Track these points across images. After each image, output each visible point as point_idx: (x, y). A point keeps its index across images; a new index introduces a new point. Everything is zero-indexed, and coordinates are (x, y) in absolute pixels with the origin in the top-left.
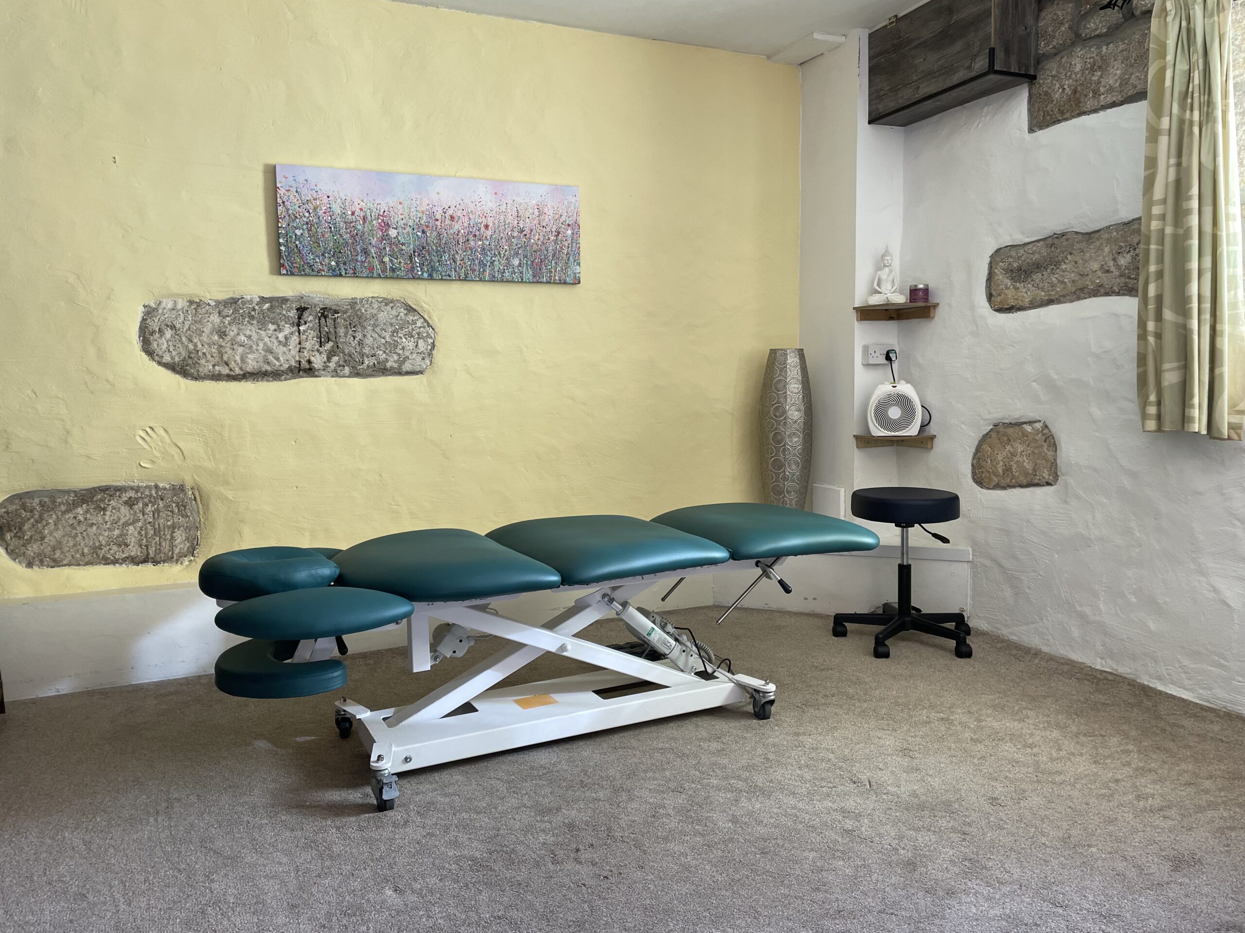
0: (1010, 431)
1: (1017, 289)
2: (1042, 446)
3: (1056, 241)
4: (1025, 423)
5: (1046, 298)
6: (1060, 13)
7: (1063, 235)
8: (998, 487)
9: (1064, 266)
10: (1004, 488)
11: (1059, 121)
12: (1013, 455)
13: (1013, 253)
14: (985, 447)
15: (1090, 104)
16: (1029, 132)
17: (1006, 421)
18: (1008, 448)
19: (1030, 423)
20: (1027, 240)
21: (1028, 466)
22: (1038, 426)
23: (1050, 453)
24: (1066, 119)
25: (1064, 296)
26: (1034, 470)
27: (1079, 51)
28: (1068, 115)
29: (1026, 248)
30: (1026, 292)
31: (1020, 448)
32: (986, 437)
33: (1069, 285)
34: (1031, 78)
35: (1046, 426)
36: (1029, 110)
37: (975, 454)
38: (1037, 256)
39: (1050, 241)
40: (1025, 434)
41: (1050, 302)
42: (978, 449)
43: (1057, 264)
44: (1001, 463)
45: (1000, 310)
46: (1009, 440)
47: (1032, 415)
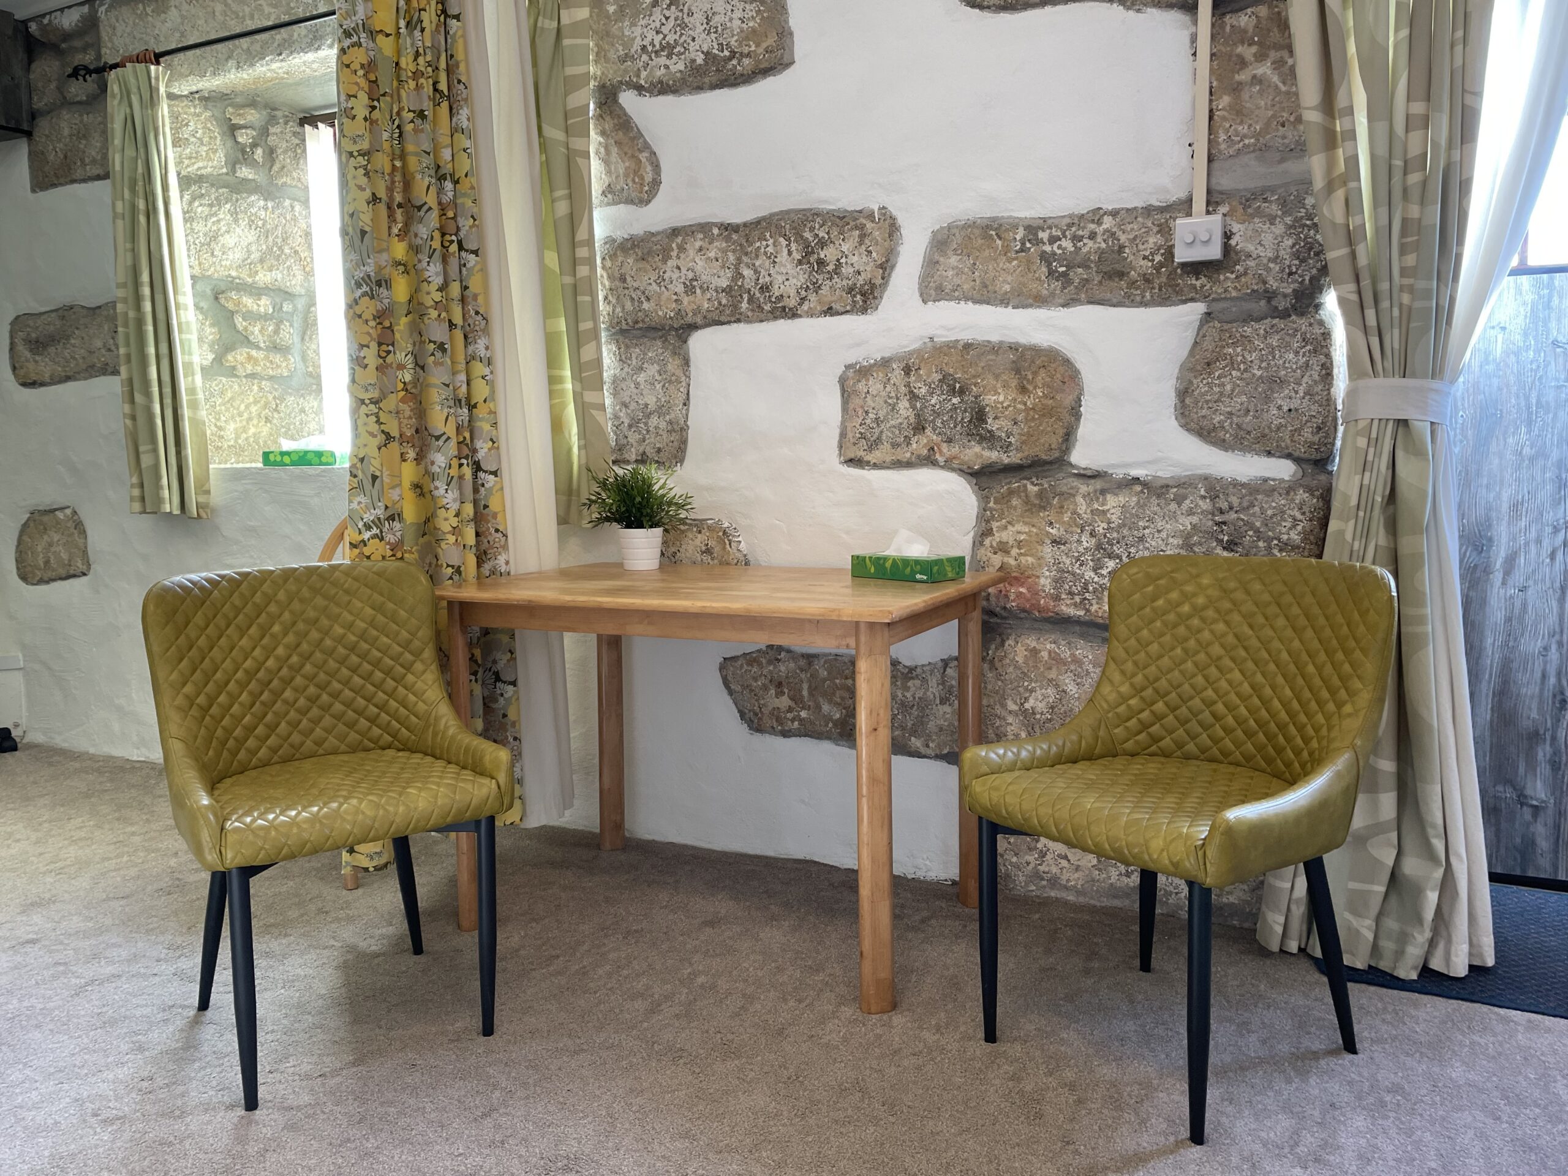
0: (45, 519)
1: (36, 362)
2: (73, 534)
3: (66, 313)
4: (56, 510)
5: (63, 374)
6: (47, 69)
7: (71, 308)
8: (42, 581)
9: (73, 341)
10: (47, 582)
11: (54, 185)
12: (50, 545)
13: (31, 323)
14: (25, 538)
15: (79, 174)
16: (33, 191)
17: (41, 508)
18: (46, 537)
19: (62, 509)
20: (43, 309)
21: (64, 556)
22: (68, 512)
23: (81, 541)
24: (62, 185)
25: (78, 373)
26: (70, 561)
27: (65, 114)
28: (62, 180)
29: (43, 317)
30: (44, 367)
31: (56, 538)
32: (25, 526)
33: (81, 361)
34: (29, 134)
35: (75, 512)
36: (30, 167)
37: (18, 547)
38: (52, 328)
39: (60, 313)
40: (58, 522)
41: (68, 379)
42: (20, 542)
43: (68, 338)
44: (41, 555)
45: (24, 385)
46: (45, 529)
47: (61, 501)
